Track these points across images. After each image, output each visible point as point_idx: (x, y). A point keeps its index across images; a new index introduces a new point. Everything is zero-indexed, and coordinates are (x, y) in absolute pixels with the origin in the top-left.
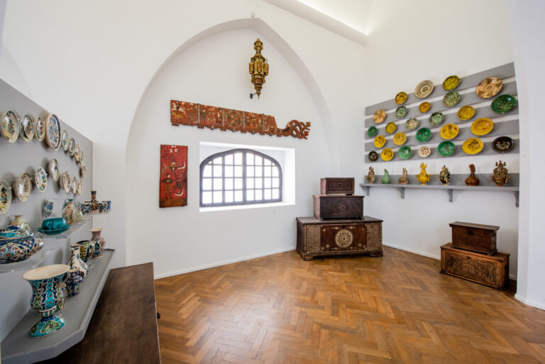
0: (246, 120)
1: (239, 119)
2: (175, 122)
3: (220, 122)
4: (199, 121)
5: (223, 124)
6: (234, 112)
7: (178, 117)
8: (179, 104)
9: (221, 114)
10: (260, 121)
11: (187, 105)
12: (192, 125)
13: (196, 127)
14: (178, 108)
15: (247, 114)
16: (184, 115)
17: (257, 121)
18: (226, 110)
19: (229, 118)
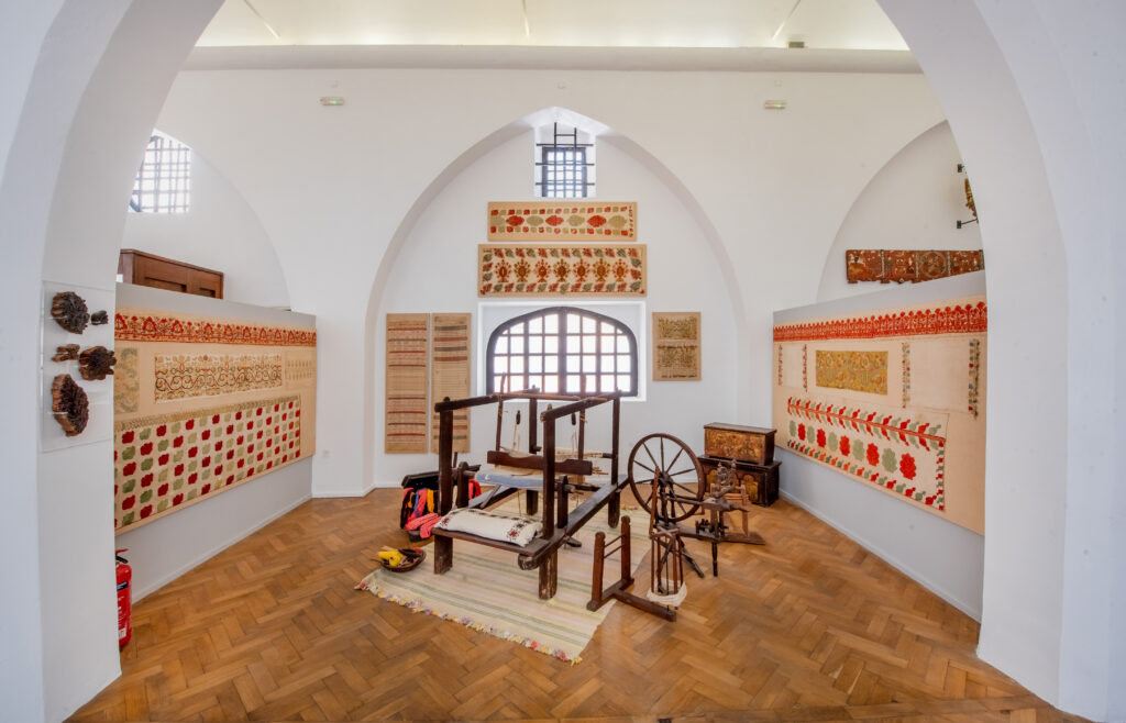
0: (952, 263)
1: (941, 264)
2: (852, 279)
3: (912, 272)
4: (883, 274)
5: (917, 273)
6: (933, 254)
7: (857, 271)
8: (857, 254)
9: (913, 259)
10: (975, 262)
11: (867, 254)
12: (874, 279)
13: (879, 281)
14: (856, 259)
15: (953, 253)
16: (863, 268)
17: (971, 262)
18: (921, 253)
19: (926, 264)
